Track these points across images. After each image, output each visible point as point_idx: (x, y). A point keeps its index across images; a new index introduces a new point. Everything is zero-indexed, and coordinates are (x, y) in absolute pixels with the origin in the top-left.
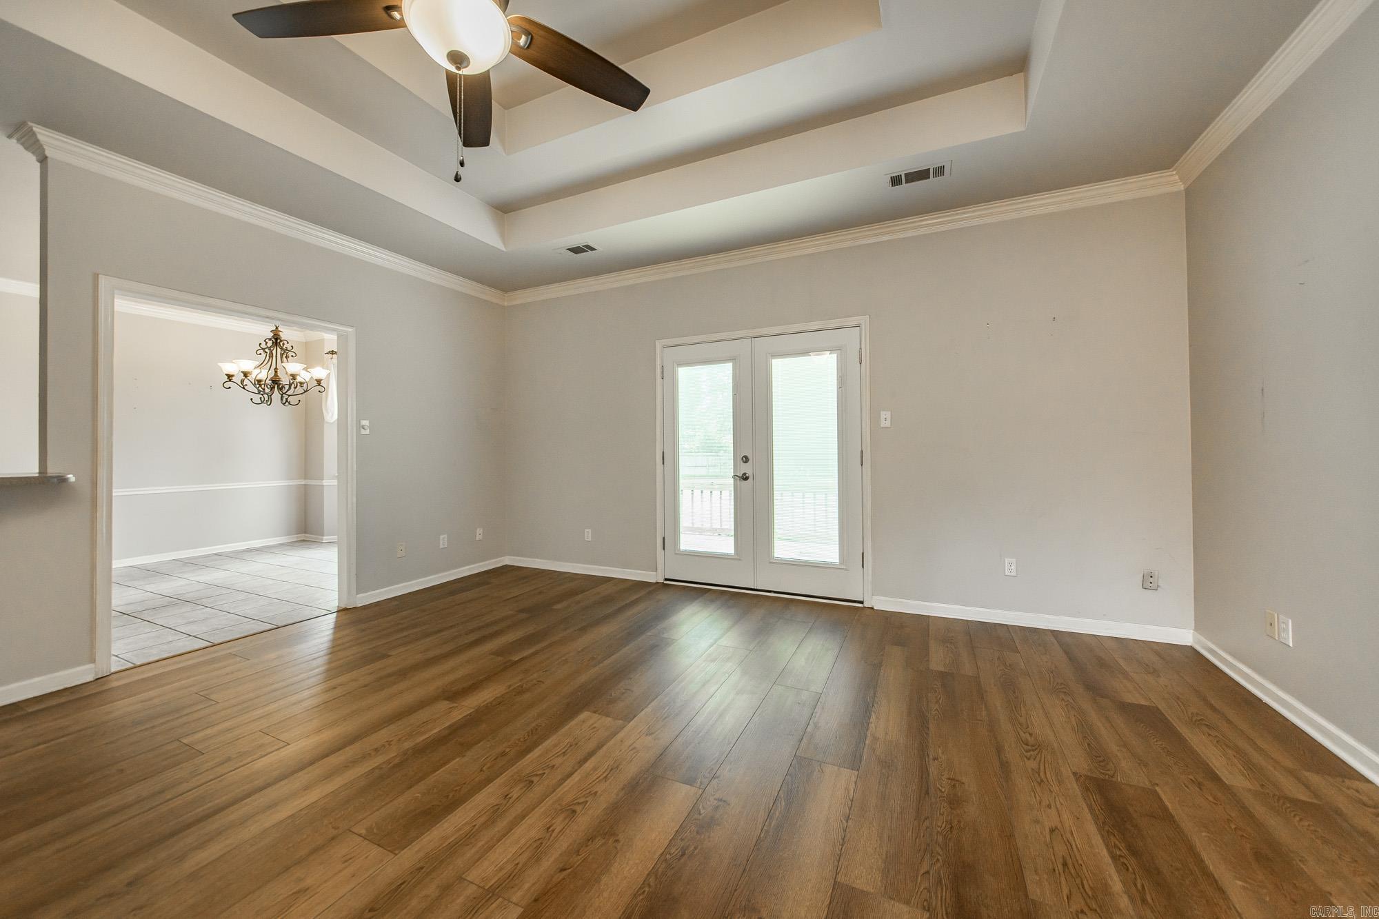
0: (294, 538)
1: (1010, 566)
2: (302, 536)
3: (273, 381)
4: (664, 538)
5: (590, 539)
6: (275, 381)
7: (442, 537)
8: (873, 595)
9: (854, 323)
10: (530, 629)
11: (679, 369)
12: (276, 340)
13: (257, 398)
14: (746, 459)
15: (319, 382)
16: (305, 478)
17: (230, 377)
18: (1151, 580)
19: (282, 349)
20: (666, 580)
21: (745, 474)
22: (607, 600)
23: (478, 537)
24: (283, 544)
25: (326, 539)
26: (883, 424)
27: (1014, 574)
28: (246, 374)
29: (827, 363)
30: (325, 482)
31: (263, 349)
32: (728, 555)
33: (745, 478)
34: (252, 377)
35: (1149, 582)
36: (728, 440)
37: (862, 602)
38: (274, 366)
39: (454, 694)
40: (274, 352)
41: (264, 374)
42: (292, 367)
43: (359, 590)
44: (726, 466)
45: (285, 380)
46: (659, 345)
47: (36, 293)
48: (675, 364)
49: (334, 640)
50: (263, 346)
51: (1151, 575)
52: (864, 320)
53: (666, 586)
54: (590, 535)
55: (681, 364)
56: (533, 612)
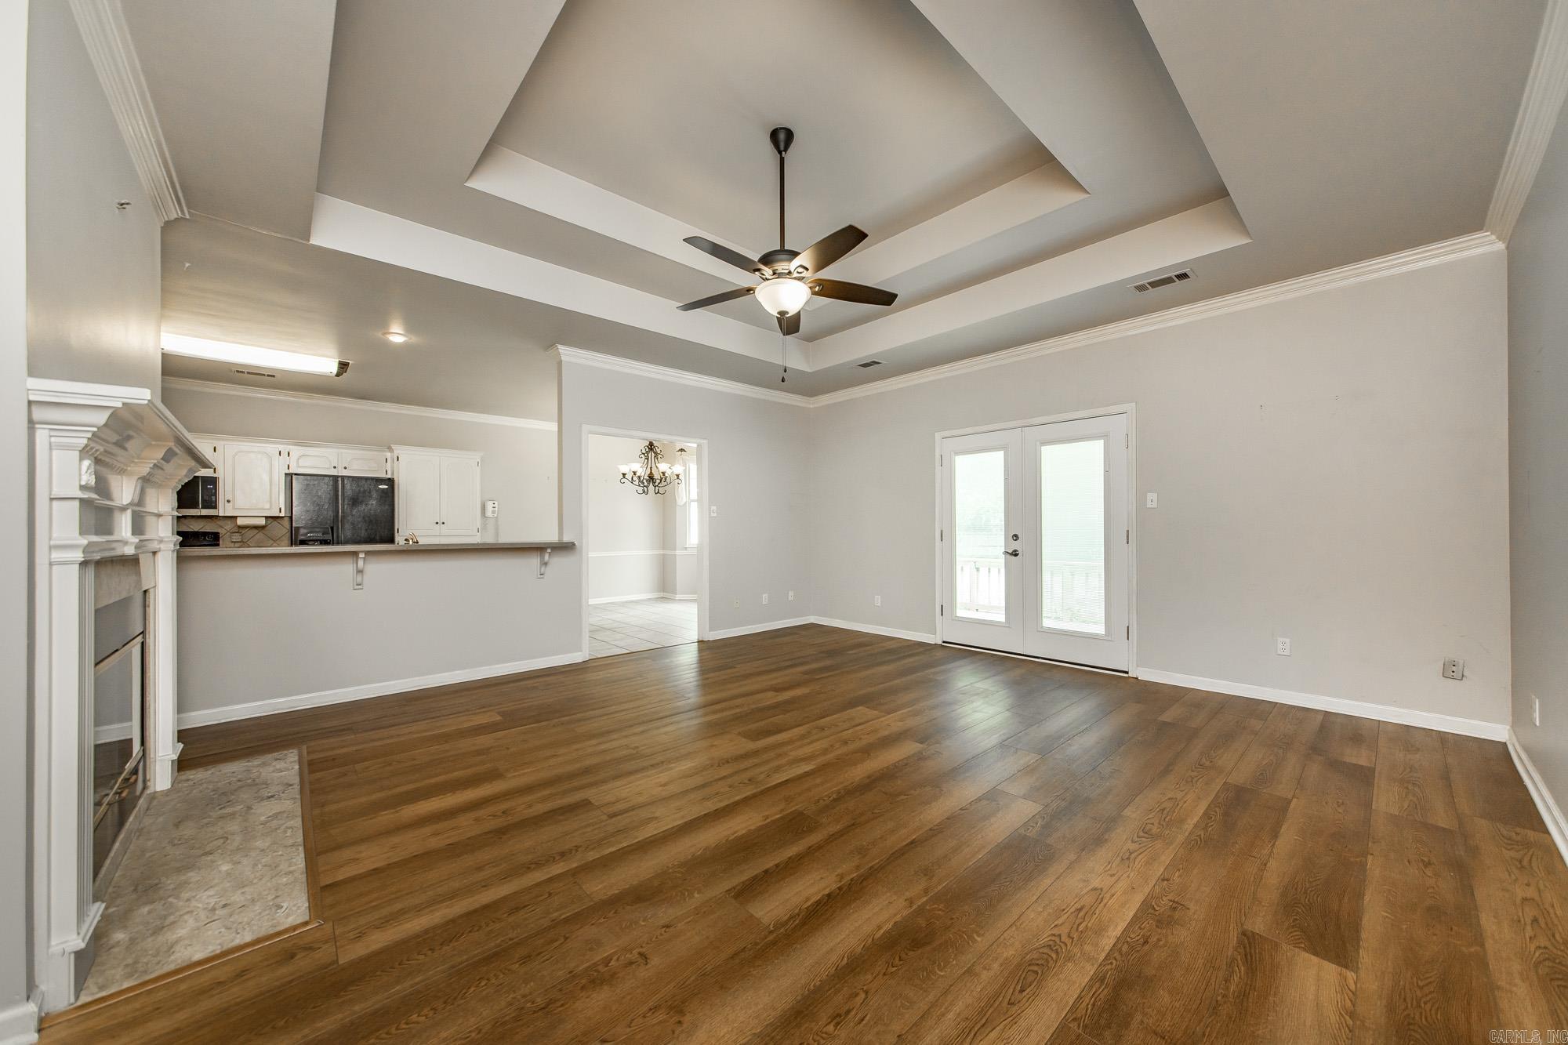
0: (656, 595)
1: (1284, 645)
2: (662, 594)
3: (649, 477)
4: (942, 606)
5: (879, 605)
6: (651, 478)
7: (764, 596)
8: (1138, 666)
9: (1121, 411)
10: (828, 662)
11: (957, 457)
12: (651, 446)
13: (640, 490)
14: (1016, 537)
15: (678, 476)
16: (664, 549)
17: (624, 475)
18: (1454, 668)
19: (655, 453)
20: (944, 642)
21: (1015, 551)
22: (890, 652)
23: (791, 598)
24: (650, 599)
25: (678, 597)
26: (1149, 505)
27: (1287, 653)
28: (635, 473)
29: (1094, 450)
30: (678, 552)
31: (644, 454)
32: (1000, 622)
33: (1015, 554)
34: (638, 474)
35: (1451, 671)
36: (999, 519)
37: (1127, 673)
38: (649, 467)
39: (778, 689)
40: (650, 455)
41: (642, 471)
42: (663, 467)
43: (711, 629)
44: (998, 543)
45: (657, 476)
46: (938, 436)
47: (556, 429)
48: (952, 453)
49: (700, 656)
50: (644, 451)
51: (1453, 663)
52: (1130, 407)
53: (945, 646)
54: (879, 601)
55: (958, 453)
56: (831, 653)
